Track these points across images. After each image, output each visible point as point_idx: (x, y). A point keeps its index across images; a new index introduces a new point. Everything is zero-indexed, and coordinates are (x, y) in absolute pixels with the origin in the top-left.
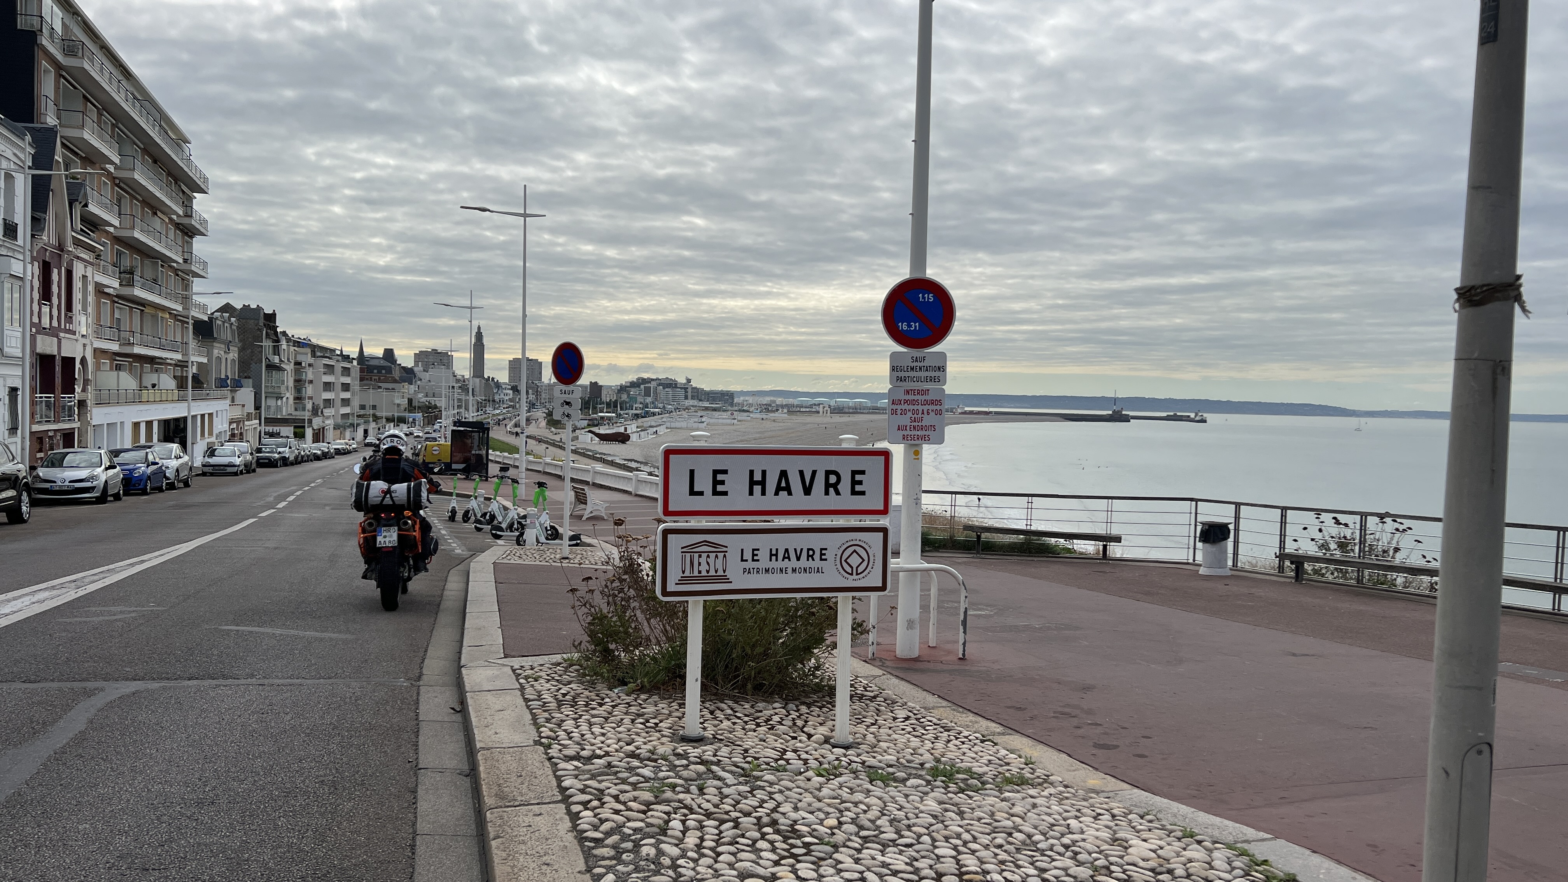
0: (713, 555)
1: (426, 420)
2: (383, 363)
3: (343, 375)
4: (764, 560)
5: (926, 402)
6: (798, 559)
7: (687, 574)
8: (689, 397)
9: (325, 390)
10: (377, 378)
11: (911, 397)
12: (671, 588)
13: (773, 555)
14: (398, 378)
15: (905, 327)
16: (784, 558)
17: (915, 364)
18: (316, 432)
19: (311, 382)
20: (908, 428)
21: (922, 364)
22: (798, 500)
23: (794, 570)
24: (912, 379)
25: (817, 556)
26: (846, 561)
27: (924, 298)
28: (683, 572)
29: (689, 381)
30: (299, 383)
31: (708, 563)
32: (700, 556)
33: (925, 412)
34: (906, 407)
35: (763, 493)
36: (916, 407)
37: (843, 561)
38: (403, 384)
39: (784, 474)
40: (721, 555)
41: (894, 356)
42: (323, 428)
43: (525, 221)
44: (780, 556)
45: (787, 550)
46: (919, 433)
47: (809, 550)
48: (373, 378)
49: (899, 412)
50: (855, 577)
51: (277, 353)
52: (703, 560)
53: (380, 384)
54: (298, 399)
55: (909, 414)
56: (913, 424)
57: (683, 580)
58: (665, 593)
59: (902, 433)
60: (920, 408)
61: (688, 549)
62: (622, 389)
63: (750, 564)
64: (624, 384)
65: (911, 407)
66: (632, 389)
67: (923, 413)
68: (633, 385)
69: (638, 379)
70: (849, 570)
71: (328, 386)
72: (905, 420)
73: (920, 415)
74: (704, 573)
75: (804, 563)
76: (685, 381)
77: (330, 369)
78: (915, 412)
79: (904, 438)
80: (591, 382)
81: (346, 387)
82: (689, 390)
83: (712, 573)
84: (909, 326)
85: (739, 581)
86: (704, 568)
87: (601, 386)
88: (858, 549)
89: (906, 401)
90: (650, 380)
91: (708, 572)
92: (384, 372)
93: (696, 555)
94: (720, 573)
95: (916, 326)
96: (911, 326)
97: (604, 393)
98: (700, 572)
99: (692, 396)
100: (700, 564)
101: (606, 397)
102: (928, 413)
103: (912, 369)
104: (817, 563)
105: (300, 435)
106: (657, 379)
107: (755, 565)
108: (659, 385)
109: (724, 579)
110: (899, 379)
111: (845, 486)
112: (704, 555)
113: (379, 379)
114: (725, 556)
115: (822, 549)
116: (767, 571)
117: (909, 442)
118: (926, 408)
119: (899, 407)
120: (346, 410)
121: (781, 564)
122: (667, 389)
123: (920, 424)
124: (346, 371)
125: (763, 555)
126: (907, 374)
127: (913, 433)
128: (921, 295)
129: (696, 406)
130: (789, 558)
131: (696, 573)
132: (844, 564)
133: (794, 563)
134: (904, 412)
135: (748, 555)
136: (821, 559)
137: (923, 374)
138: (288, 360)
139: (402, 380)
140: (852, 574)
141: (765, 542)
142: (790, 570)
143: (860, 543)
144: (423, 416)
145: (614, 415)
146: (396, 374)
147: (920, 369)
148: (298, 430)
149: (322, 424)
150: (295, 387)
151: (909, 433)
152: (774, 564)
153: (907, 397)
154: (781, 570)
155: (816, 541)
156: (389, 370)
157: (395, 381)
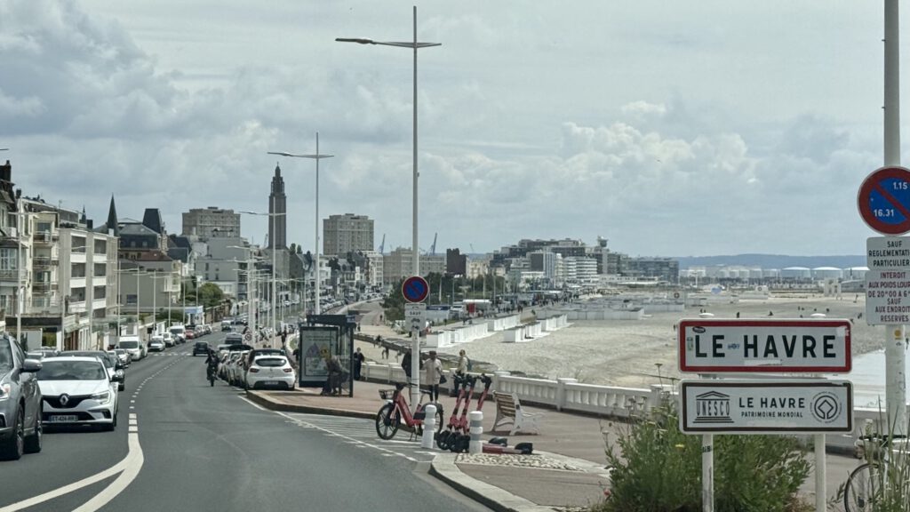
0: (719, 402)
1: (209, 316)
2: (144, 231)
3: (96, 252)
4: (757, 408)
5: (903, 285)
6: (783, 406)
7: (701, 415)
8: (605, 270)
9: (74, 275)
10: (136, 254)
11: (887, 280)
12: (690, 425)
13: (764, 403)
14: (165, 254)
15: (880, 213)
16: (772, 405)
17: (891, 249)
18: (68, 337)
19: (56, 263)
20: (886, 309)
21: (897, 249)
22: (781, 360)
23: (780, 415)
24: (889, 263)
25: (797, 404)
26: (819, 408)
27: (898, 186)
28: (698, 414)
29: (603, 243)
30: (41, 266)
31: (716, 408)
32: (710, 403)
33: (902, 294)
34: (883, 289)
35: (756, 355)
36: (893, 289)
37: (817, 408)
38: (174, 262)
39: (771, 339)
40: (725, 402)
41: (870, 241)
42: (77, 332)
43: (415, 52)
44: (769, 403)
45: (773, 400)
46: (897, 314)
47: (790, 399)
48: (131, 253)
49: (876, 294)
50: (826, 420)
51: (12, 224)
52: (712, 405)
53: (141, 264)
54: (39, 289)
55: (887, 296)
56: (891, 305)
57: (699, 420)
58: (686, 429)
59: (880, 314)
60: (897, 290)
61: (701, 397)
62: (497, 260)
63: (746, 409)
64: (500, 250)
65: (888, 289)
66: (514, 260)
67: (900, 295)
68: (514, 252)
69: (522, 243)
70: (822, 415)
71: (79, 270)
72: (883, 302)
73: (897, 297)
74: (713, 415)
75: (787, 409)
76: (597, 244)
77: (79, 243)
78: (891, 294)
79: (882, 319)
80: (449, 251)
81: (100, 270)
82: (605, 259)
83: (719, 415)
84: (885, 212)
85: (739, 421)
86: (713, 411)
87: (464, 257)
88: (828, 399)
89: (883, 284)
90: (541, 244)
91: (716, 414)
92: (145, 244)
93: (707, 402)
94: (725, 415)
95: (891, 212)
96: (886, 213)
97: (469, 266)
98: (710, 414)
99: (609, 268)
100: (710, 408)
101: (473, 271)
102: (905, 295)
103: (889, 253)
104: (797, 409)
105: (48, 342)
106: (553, 242)
107: (751, 410)
108: (556, 250)
109: (727, 420)
110: (877, 263)
111: (819, 350)
112: (713, 402)
113: (139, 255)
114: (728, 403)
115: (800, 399)
116: (760, 414)
117: (887, 323)
118: (903, 290)
119: (876, 290)
120: (99, 304)
121: (769, 409)
122: (568, 258)
123: (897, 305)
124: (101, 246)
125: (757, 403)
126: (884, 258)
127: (891, 314)
128: (895, 184)
129: (616, 285)
130: (775, 405)
131: (707, 415)
132: (818, 410)
133: (779, 409)
134: (881, 294)
135: (745, 403)
136: (800, 407)
137: (900, 258)
138: (26, 232)
139: (173, 256)
140: (824, 418)
141: (758, 394)
142: (776, 415)
143: (830, 395)
144: (204, 311)
145: (487, 301)
146: (163, 247)
147: (897, 253)
148: (47, 335)
149: (75, 326)
150: (34, 271)
151: (887, 314)
152: (764, 409)
153: (884, 280)
154: (770, 414)
155: (796, 393)
156: (153, 242)
157: (161, 258)
